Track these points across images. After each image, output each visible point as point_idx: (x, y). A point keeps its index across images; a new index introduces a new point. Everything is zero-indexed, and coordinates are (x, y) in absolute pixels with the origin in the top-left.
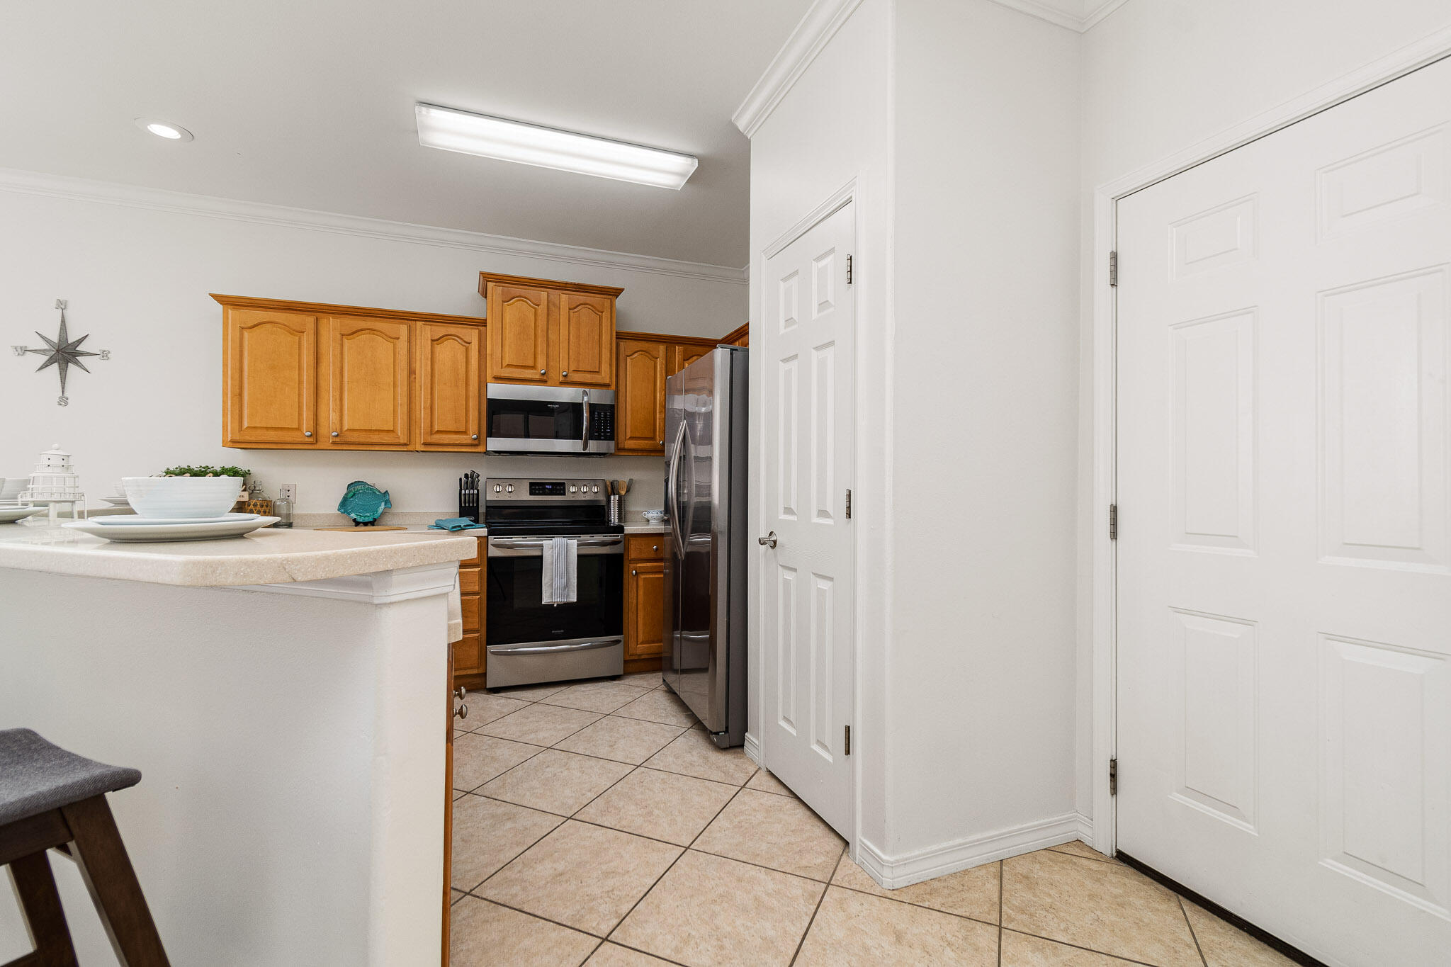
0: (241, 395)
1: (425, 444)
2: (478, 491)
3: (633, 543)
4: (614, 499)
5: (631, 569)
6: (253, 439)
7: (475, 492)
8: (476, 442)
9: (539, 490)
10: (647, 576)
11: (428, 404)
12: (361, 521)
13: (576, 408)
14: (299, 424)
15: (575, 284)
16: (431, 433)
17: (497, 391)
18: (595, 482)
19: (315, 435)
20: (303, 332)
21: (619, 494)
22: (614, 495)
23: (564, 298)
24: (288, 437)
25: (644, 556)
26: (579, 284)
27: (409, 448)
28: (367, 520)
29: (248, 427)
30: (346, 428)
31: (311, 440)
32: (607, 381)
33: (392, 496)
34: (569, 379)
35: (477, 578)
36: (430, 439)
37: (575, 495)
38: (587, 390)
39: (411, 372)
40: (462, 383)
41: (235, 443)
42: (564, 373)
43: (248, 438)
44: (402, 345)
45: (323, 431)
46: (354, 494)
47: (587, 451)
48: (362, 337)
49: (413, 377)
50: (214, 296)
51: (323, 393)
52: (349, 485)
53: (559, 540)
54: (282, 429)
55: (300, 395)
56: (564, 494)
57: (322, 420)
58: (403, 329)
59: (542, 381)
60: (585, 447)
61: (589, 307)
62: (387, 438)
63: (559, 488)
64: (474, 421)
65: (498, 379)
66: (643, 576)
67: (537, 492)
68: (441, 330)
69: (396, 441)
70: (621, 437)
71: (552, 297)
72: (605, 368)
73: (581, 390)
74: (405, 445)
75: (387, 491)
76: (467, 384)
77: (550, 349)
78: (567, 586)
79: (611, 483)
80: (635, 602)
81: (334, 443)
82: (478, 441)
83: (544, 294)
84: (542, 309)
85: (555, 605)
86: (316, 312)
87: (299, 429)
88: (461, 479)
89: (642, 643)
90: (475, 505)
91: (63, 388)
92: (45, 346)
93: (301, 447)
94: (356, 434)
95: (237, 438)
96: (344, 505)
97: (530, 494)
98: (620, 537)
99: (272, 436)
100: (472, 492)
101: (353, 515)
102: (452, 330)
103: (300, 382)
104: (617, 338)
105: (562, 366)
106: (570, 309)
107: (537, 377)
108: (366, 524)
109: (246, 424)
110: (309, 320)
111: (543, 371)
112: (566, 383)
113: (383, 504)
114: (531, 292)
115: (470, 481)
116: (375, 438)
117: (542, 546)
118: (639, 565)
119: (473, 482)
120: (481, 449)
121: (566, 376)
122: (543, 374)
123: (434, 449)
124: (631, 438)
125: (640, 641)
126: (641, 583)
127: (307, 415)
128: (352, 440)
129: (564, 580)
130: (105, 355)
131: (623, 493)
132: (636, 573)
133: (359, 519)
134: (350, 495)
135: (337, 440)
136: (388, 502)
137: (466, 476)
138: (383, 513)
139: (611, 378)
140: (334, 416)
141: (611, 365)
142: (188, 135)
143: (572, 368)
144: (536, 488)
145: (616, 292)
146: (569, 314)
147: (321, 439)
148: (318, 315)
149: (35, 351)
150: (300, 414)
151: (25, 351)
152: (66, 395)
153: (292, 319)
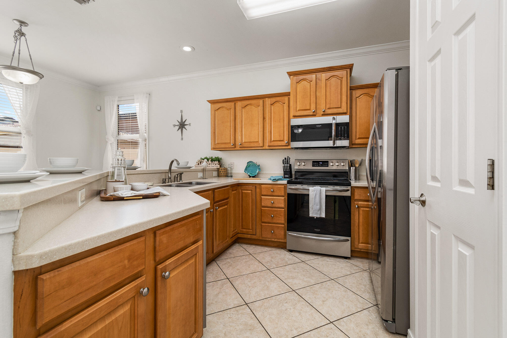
0: (215, 133)
1: (269, 146)
2: (290, 165)
3: (356, 190)
4: (353, 169)
5: (355, 205)
6: (219, 147)
7: (288, 165)
8: (287, 144)
9: (316, 164)
10: (365, 209)
11: (270, 130)
12: (251, 176)
13: (330, 125)
14: (230, 141)
15: (328, 67)
16: (271, 142)
17: (295, 122)
18: (343, 160)
19: (235, 145)
20: (231, 109)
21: (355, 166)
22: (352, 167)
23: (324, 76)
24: (227, 146)
25: (362, 198)
26: (330, 67)
27: (264, 148)
28: (253, 175)
29: (217, 143)
30: (243, 142)
31: (233, 146)
32: (345, 111)
33: (261, 167)
34: (326, 113)
35: (283, 202)
36: (270, 145)
37: (333, 167)
38: (335, 117)
39: (264, 118)
40: (282, 120)
41: (214, 149)
42: (323, 110)
43: (217, 147)
44: (261, 108)
45: (237, 143)
46: (249, 166)
47: (335, 146)
48: (247, 107)
49: (264, 120)
50: (208, 101)
51: (237, 130)
52: (248, 163)
53: (318, 188)
54: (225, 143)
55: (230, 131)
56: (328, 166)
57: (237, 140)
58: (261, 101)
59: (314, 115)
60: (334, 143)
61: (336, 77)
62: (256, 145)
63: (325, 163)
64: (286, 137)
65: (295, 117)
66: (362, 209)
67: (316, 165)
68: (274, 100)
69: (259, 146)
70: (354, 137)
71: (318, 76)
72: (344, 104)
73: (331, 117)
74: (262, 147)
75: (259, 165)
76: (284, 121)
77: (317, 100)
78: (320, 209)
79: (351, 161)
80: (357, 221)
81: (240, 147)
82: (288, 144)
83: (314, 76)
84: (313, 83)
85: (315, 218)
87: (230, 143)
88: (283, 160)
89: (362, 243)
90: (287, 171)
91: (182, 135)
93: (231, 149)
94: (246, 144)
95: (214, 147)
96: (246, 169)
97: (313, 166)
98: (349, 188)
99: (223, 146)
100: (287, 165)
101: (249, 174)
102: (278, 99)
103: (230, 126)
104: (350, 90)
105: (322, 107)
106: (326, 80)
107: (311, 113)
108: (253, 177)
110: (233, 104)
111: (314, 111)
112: (325, 114)
114: (308, 77)
115: (286, 161)
116: (252, 145)
117: (309, 190)
118: (359, 203)
119: (287, 161)
120: (289, 147)
121: (324, 111)
122: (314, 112)
123: (272, 148)
124: (359, 138)
125: (360, 242)
126: (361, 212)
127: (232, 138)
128: (245, 146)
129: (318, 207)
130: (190, 125)
131: (357, 166)
132: (358, 207)
133: (251, 175)
134: (248, 166)
135: (241, 146)
136: (259, 169)
137: (285, 159)
138: (258, 173)
139: (347, 109)
140: (240, 138)
141: (347, 103)
142: (193, 49)
143: (328, 107)
144: (316, 163)
145: (350, 67)
146: (326, 82)
147: (236, 146)
148: (235, 102)
149: (177, 125)
150: (230, 138)
151: (175, 125)
152: (182, 137)
153: (228, 105)
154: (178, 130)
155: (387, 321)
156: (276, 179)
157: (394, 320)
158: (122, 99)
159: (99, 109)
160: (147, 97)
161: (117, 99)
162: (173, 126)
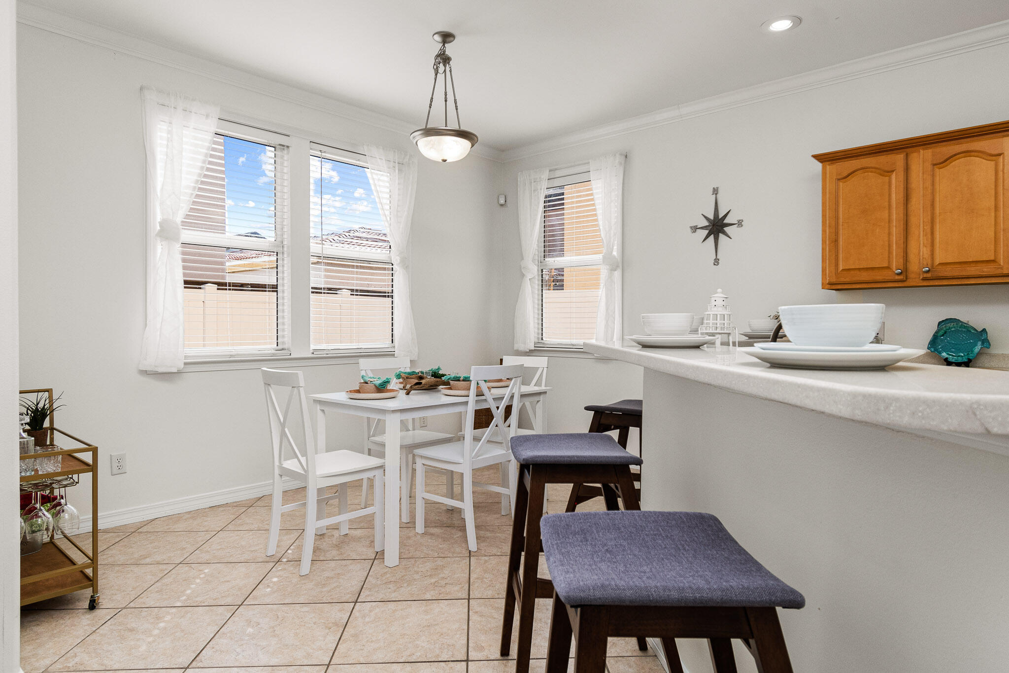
0: (837, 241)
6: (847, 280)
12: (953, 361)
14: (889, 262)
19: (905, 271)
20: (893, 171)
24: (878, 276)
28: (960, 360)
29: (843, 270)
30: (937, 262)
31: (901, 277)
33: (991, 336)
41: (832, 285)
43: (842, 280)
45: (914, 267)
46: (945, 333)
50: (815, 157)
51: (913, 229)
52: (940, 323)
54: (873, 269)
55: (890, 234)
57: (912, 257)
62: (987, 270)
69: (998, 272)
81: (924, 279)
86: (906, 148)
87: (888, 268)
91: (716, 252)
92: (706, 223)
93: (891, 285)
94: (949, 268)
95: (834, 280)
96: (934, 343)
99: (865, 276)
101: (944, 354)
103: (890, 221)
109: (841, 268)
110: (898, 159)
113: (980, 343)
116: (972, 270)
127: (896, 252)
128: (945, 274)
130: (740, 223)
133: (951, 359)
134: (941, 333)
135: (929, 275)
138: (980, 354)
140: (925, 252)
142: (798, 21)
147: (911, 276)
148: (908, 150)
149: (702, 228)
150: (890, 253)
151: (695, 229)
152: (718, 258)
153: (882, 160)
154: (703, 241)
158: (558, 173)
159: (502, 201)
160: (620, 164)
161: (546, 175)
162: (689, 230)
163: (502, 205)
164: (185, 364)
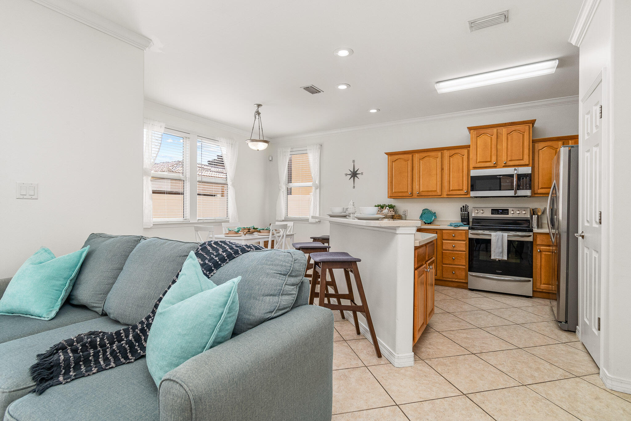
0: (392, 182)
1: (447, 195)
2: (468, 212)
3: (538, 236)
4: (535, 217)
5: (536, 250)
6: (395, 195)
7: (467, 213)
8: (466, 193)
9: (496, 212)
10: (547, 253)
11: (448, 180)
13: (512, 176)
14: (407, 190)
15: (510, 123)
16: (449, 191)
17: (474, 173)
18: (525, 209)
19: (412, 193)
20: (409, 160)
21: (537, 214)
22: (534, 215)
23: (504, 130)
24: (404, 194)
25: (544, 243)
26: (512, 123)
27: (442, 197)
28: (429, 222)
29: (394, 192)
30: (421, 191)
31: (411, 195)
32: (527, 163)
33: (437, 214)
34: (507, 164)
35: (464, 246)
36: (449, 193)
37: (513, 215)
38: (517, 168)
39: (442, 169)
40: (461, 171)
41: (390, 197)
42: (505, 162)
43: (394, 195)
44: (439, 160)
45: (414, 192)
46: (425, 213)
47: (517, 195)
48: (426, 159)
49: (443, 171)
50: (385, 153)
51: (414, 179)
52: (423, 210)
53: (499, 233)
54: (403, 192)
55: (408, 181)
56: (508, 214)
57: (414, 189)
58: (439, 154)
59: (495, 167)
60: (516, 193)
61: (517, 131)
62: (434, 194)
63: (505, 211)
64: (465, 186)
65: (475, 168)
66: (544, 253)
67: (495, 213)
68: (453, 152)
69: (437, 194)
70: (536, 188)
71: (499, 130)
72: (526, 157)
73: (513, 168)
74: (440, 195)
75: (435, 212)
76: (463, 172)
77: (498, 153)
78: (502, 252)
79: (533, 209)
80: (539, 264)
81: (417, 196)
82: (468, 193)
83: (495, 130)
84: (494, 137)
85: (497, 260)
86: (412, 153)
87: (407, 192)
88: (461, 208)
89: (544, 284)
90: (467, 218)
91: (354, 183)
92: (350, 173)
93: (408, 197)
94: (424, 193)
95: (391, 195)
96: (421, 217)
97: (492, 214)
98: (531, 234)
99: (400, 194)
100: (465, 213)
101: (424, 221)
102: (457, 151)
103: (408, 176)
104: (532, 142)
105: (504, 159)
106: (507, 134)
107: (492, 165)
108: (428, 224)
110: (410, 156)
111: (494, 163)
112: (506, 166)
113: (434, 217)
114: (489, 131)
115: (464, 209)
116: (430, 194)
117: (491, 235)
118: (542, 247)
119: (466, 209)
120: (468, 196)
121: (505, 163)
122: (495, 164)
123: (451, 197)
124: (542, 188)
125: (542, 283)
126: (543, 256)
127: (410, 187)
128: (423, 194)
129: (501, 250)
130: (362, 174)
131: (539, 214)
132: (540, 251)
133: (426, 222)
134: (423, 213)
135: (419, 195)
136: (435, 216)
137: (463, 207)
138: (434, 220)
139: (529, 161)
140: (417, 187)
141: (529, 156)
142: (378, 110)
143: (509, 159)
144: (494, 211)
145: (533, 122)
146: (507, 136)
147: (414, 195)
148: (413, 154)
149: (349, 174)
150: (408, 187)
151: (347, 175)
152: (355, 185)
153: (405, 156)
154: (350, 179)
155: (561, 322)
156: (457, 225)
157: (566, 322)
158: (294, 150)
159: (271, 159)
160: (319, 148)
161: (289, 150)
162: (344, 175)
163: (270, 160)
164: (153, 225)
